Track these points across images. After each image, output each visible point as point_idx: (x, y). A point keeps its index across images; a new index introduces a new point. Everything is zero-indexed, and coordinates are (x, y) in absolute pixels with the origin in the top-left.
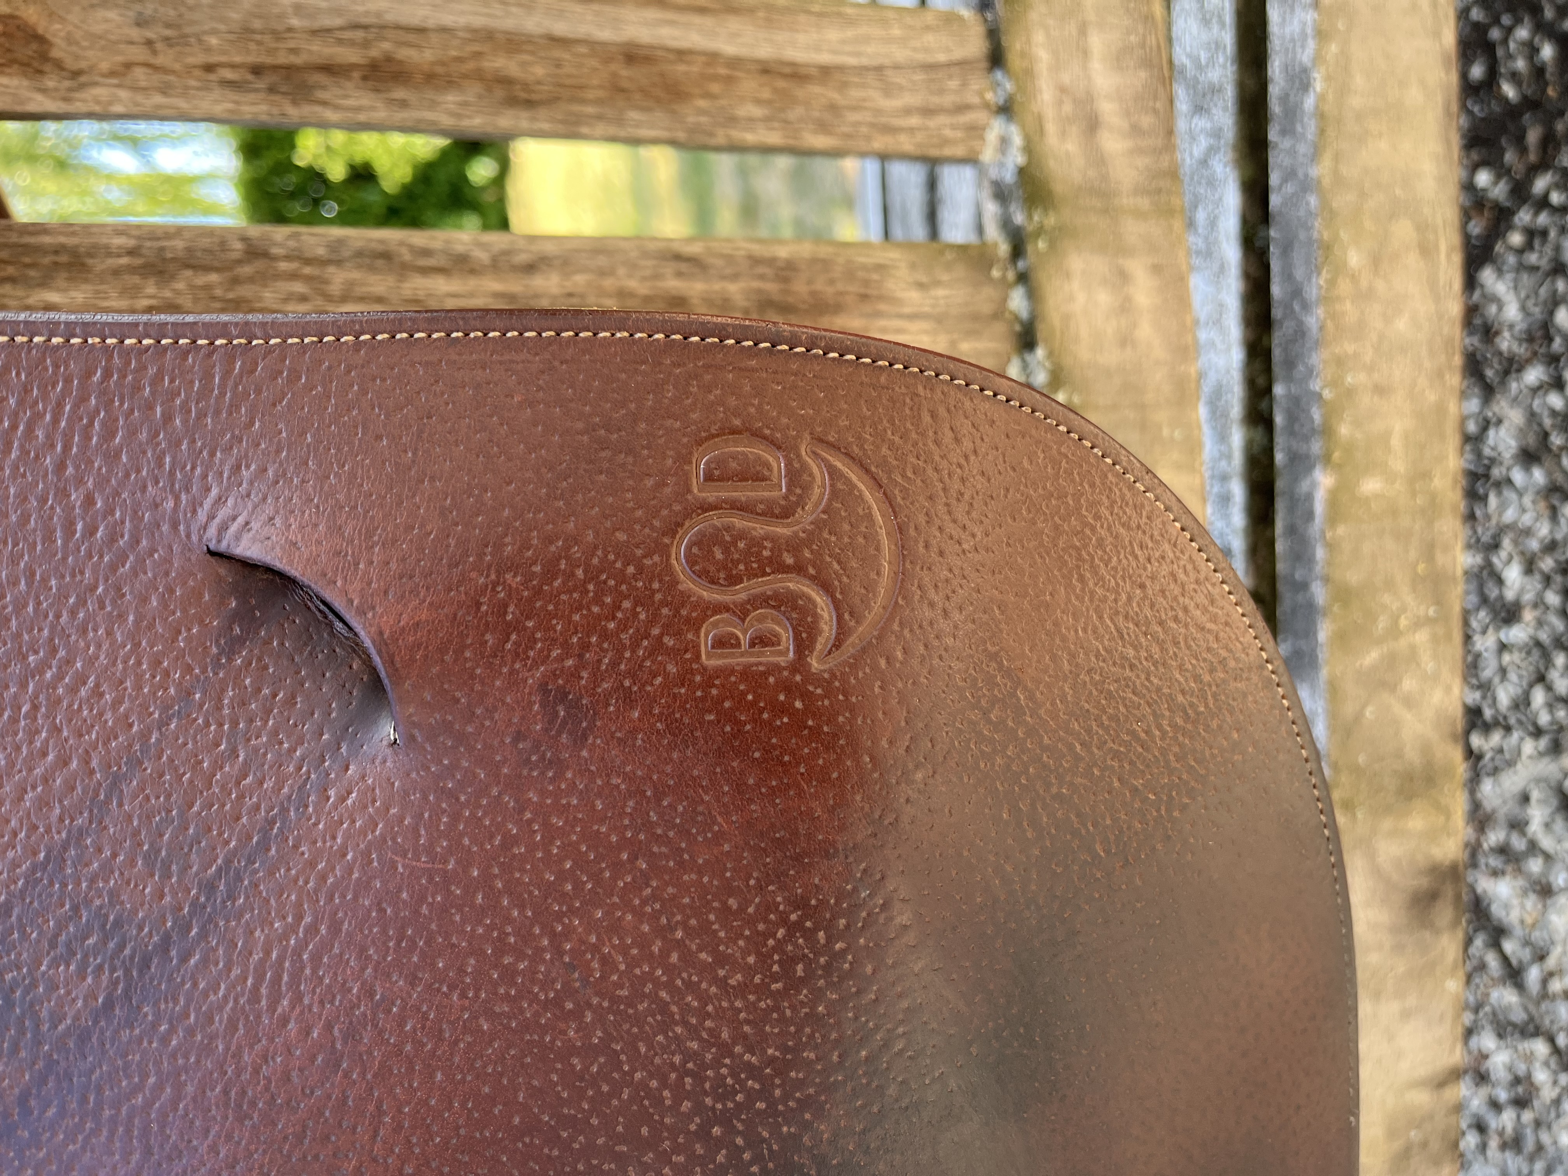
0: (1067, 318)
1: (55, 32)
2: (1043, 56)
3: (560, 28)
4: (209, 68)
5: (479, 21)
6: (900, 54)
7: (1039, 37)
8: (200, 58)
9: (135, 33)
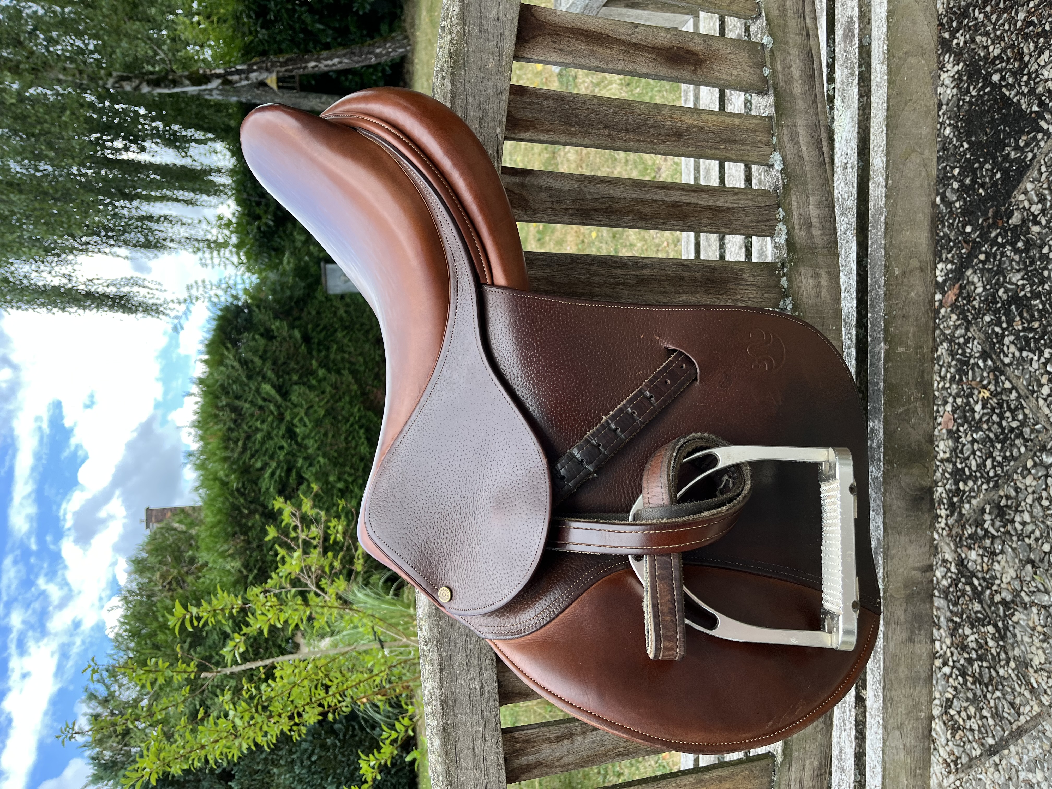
0: (799, 288)
1: (530, 198)
2: (795, 204)
3: (655, 197)
4: (566, 209)
5: (634, 196)
6: (750, 204)
7: (794, 198)
8: (565, 207)
9: (549, 199)
